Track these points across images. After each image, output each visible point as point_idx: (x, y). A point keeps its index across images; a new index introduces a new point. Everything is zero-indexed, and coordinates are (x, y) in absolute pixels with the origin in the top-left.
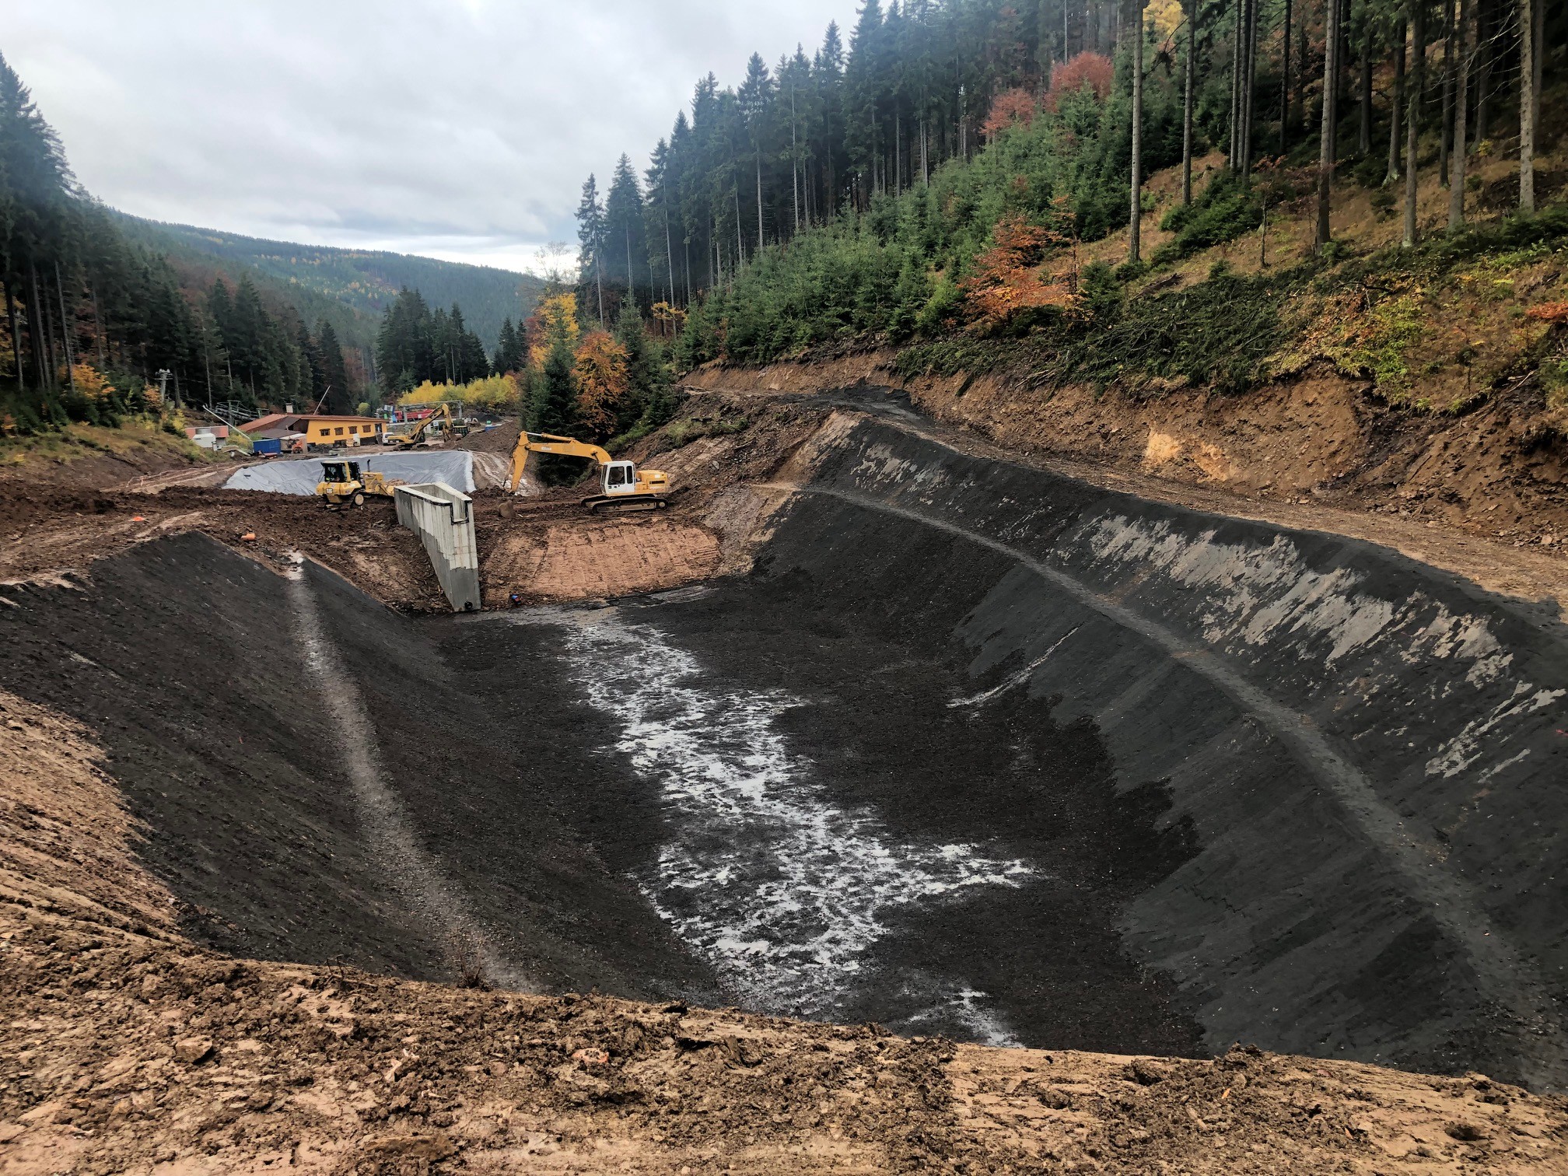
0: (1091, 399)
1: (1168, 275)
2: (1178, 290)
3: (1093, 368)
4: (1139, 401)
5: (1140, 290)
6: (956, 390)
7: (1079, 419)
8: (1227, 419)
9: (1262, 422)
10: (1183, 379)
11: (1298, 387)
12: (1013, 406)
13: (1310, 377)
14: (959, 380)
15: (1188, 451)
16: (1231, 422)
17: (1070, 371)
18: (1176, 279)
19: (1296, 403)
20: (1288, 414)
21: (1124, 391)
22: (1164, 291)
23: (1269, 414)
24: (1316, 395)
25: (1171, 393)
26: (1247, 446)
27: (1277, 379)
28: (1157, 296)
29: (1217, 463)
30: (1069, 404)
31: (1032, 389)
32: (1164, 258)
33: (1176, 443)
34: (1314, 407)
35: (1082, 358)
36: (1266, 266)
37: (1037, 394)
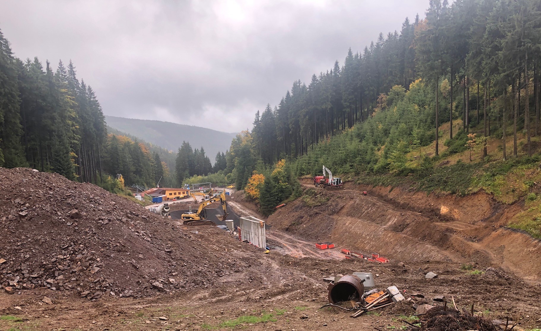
0: (426, 196)
1: (446, 160)
2: (449, 165)
3: (427, 187)
4: (438, 197)
5: (438, 164)
6: (389, 191)
7: (423, 201)
8: (460, 203)
9: (468, 204)
10: (450, 192)
11: (477, 196)
12: (405, 196)
13: (479, 194)
14: (389, 188)
15: (451, 211)
16: (461, 204)
17: (420, 188)
18: (448, 162)
19: (476, 200)
20: (475, 203)
21: (435, 194)
22: (445, 166)
23: (470, 202)
24: (481, 198)
25: (447, 196)
26: (465, 210)
27: (472, 194)
28: (443, 167)
29: (458, 214)
30: (420, 197)
31: (410, 192)
32: (445, 156)
33: (448, 208)
34: (481, 201)
35: (424, 184)
36: (471, 161)
37: (412, 193)
